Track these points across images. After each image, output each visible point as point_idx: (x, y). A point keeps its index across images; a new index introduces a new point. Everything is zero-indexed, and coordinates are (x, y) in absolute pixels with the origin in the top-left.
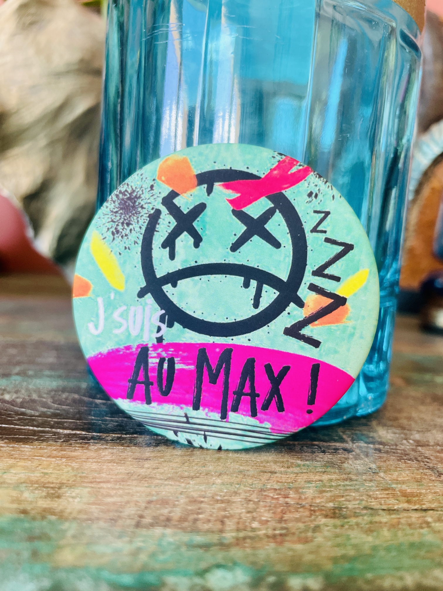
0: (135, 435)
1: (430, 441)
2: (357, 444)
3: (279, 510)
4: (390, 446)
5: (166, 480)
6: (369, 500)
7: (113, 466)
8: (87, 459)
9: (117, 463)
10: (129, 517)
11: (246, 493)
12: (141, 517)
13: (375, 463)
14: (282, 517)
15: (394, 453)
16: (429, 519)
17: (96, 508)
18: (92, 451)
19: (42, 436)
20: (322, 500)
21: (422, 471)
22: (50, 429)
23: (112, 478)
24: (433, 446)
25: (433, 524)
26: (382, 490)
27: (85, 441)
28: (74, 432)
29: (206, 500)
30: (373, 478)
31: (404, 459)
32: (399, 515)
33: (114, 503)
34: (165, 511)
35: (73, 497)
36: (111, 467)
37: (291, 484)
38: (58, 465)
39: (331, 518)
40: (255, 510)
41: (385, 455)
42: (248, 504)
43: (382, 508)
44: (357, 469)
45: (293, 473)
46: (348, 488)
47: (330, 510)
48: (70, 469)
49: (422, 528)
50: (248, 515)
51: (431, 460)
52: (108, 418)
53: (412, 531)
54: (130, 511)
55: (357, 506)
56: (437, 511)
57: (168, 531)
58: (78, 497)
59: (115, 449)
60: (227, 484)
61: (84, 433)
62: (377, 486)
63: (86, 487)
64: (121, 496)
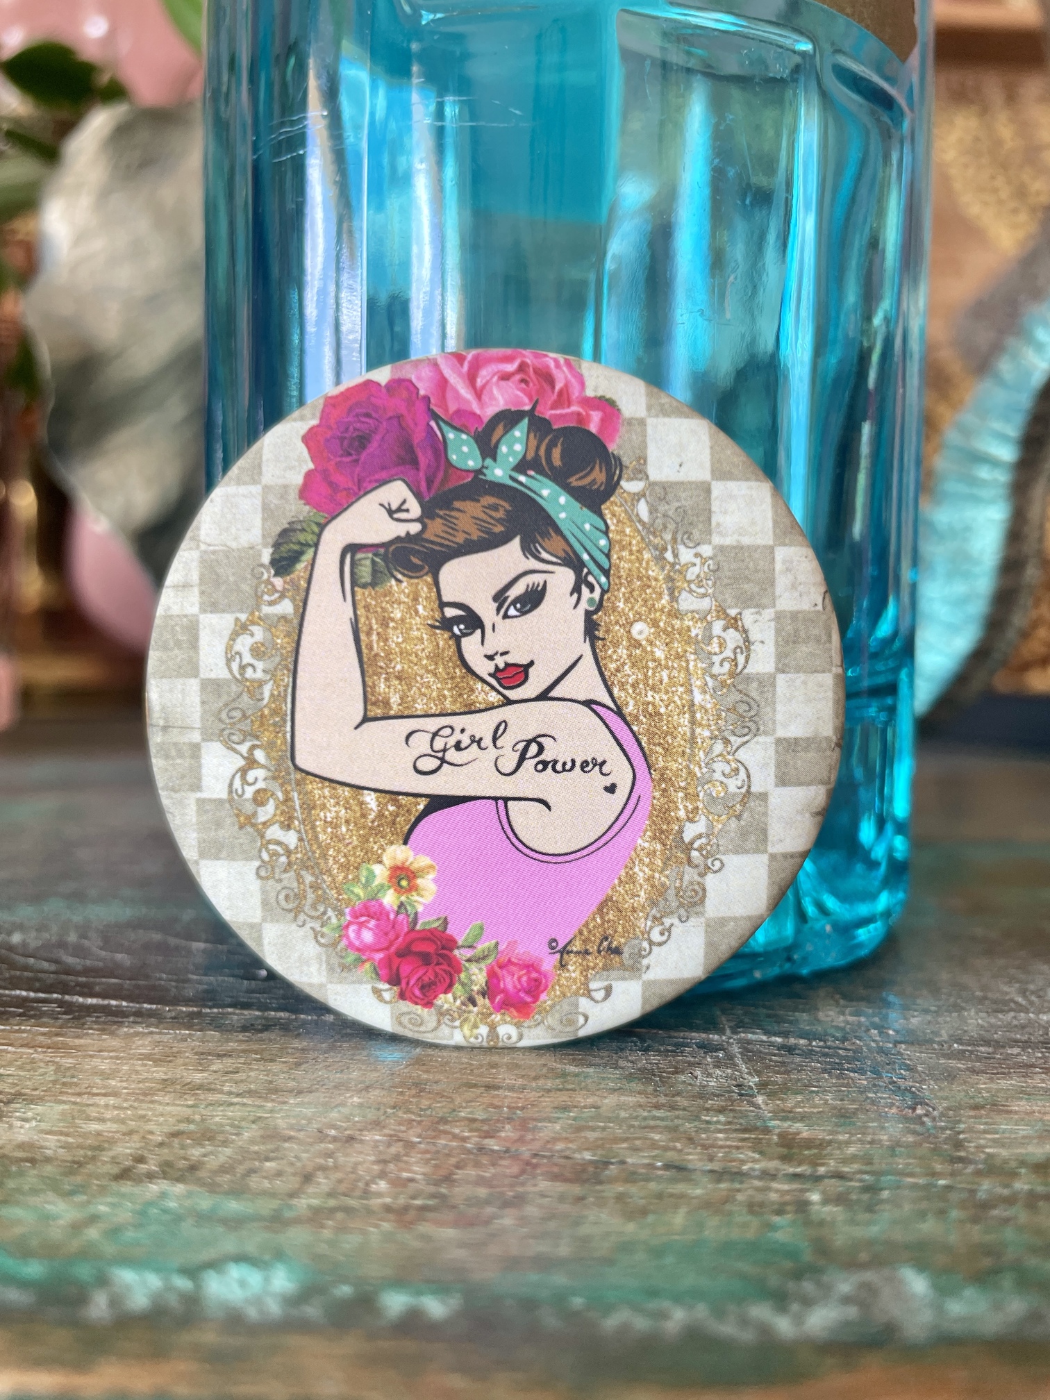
0: (230, 1010)
1: (943, 1032)
2: (743, 1035)
3: (453, 1161)
4: (825, 1042)
5: (238, 1095)
6: (686, 1151)
7: (145, 1065)
8: (100, 1051)
9: (155, 1061)
10: (114, 1161)
11: (400, 1124)
12: (141, 1159)
13: (759, 1074)
14: (452, 1174)
15: (826, 1055)
16: (815, 1197)
17: (58, 1141)
18: (118, 1036)
19: (33, 1009)
20: (570, 1145)
21: (870, 1095)
22: (60, 996)
23: (125, 1088)
24: (940, 1044)
25: (817, 1207)
26: (736, 1130)
27: (116, 1019)
28: (106, 1002)
29: (301, 1135)
30: (732, 1105)
31: (841, 1070)
32: (741, 1182)
33: (99, 1134)
34: (196, 1153)
35: (25, 1120)
36: (139, 1068)
37: (518, 1112)
38: (33, 1061)
39: (566, 1180)
40: (397, 1158)
41: (798, 1059)
42: (389, 1145)
43: (709, 1168)
44: (707, 1086)
45: (538, 1089)
46: (652, 1123)
47: (578, 1164)
48: (53, 1068)
49: (779, 1212)
50: (375, 1167)
51: (917, 1071)
52: (195, 977)
53: (749, 1218)
54: (125, 1149)
55: (646, 1161)
56: (851, 1180)
57: (180, 1188)
58: (35, 1119)
59: (169, 1034)
60: (370, 1108)
61: (124, 1004)
62: (729, 1123)
63: (64, 1102)
64: (123, 1122)
